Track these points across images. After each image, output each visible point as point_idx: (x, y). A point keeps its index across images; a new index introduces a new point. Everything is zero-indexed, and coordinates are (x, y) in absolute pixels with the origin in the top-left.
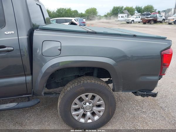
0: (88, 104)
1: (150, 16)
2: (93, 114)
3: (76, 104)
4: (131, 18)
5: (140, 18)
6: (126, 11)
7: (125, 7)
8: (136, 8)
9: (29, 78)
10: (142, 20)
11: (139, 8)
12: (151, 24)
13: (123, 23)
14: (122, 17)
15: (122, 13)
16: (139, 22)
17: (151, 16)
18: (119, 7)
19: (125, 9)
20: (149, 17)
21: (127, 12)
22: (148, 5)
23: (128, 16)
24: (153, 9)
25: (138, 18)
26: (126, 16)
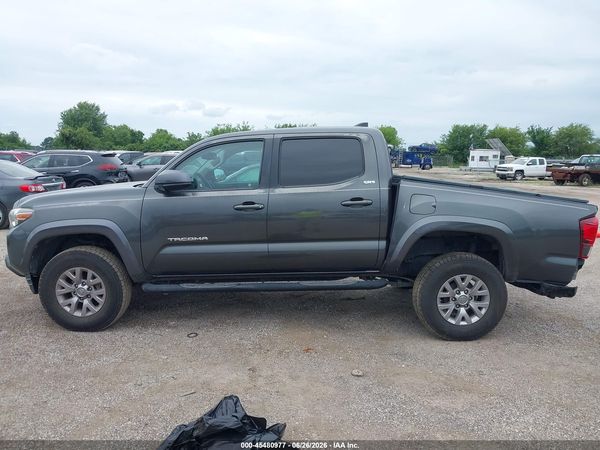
0: (462, 293)
1: (577, 161)
2: (471, 312)
3: (445, 290)
4: (514, 165)
5: (546, 164)
6: (497, 142)
7: (491, 127)
8: (529, 133)
9: (383, 244)
10: (549, 173)
11: (540, 132)
12: (582, 185)
13: (487, 177)
14: (482, 159)
15: (483, 146)
16: (541, 178)
17: (582, 162)
18: (472, 126)
19: (494, 135)
20: (574, 162)
21: (500, 144)
22: (572, 125)
23: (502, 157)
24: (591, 139)
25: (538, 166)
26: (495, 156)
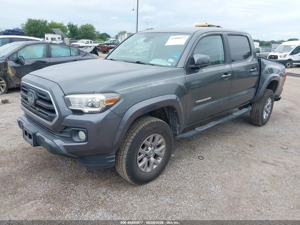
6: (59, 30)
7: (49, 22)
8: (68, 26)
14: (52, 39)
15: (51, 32)
17: (111, 43)
23: (63, 38)
26: (59, 38)
